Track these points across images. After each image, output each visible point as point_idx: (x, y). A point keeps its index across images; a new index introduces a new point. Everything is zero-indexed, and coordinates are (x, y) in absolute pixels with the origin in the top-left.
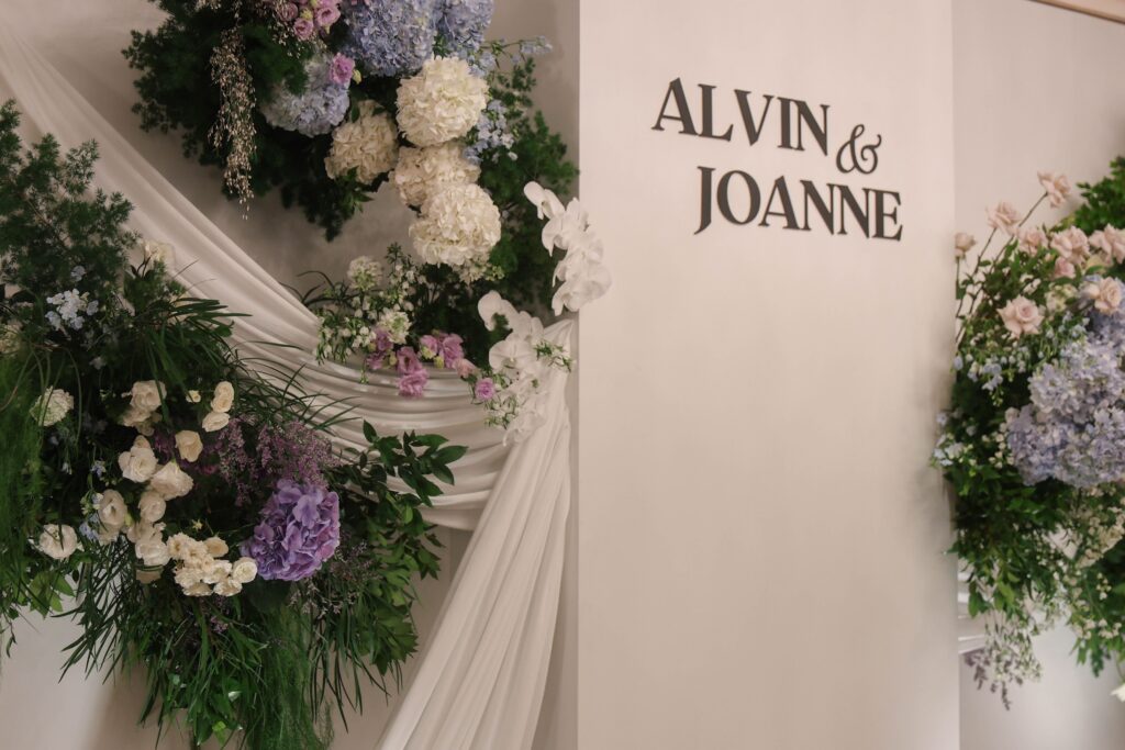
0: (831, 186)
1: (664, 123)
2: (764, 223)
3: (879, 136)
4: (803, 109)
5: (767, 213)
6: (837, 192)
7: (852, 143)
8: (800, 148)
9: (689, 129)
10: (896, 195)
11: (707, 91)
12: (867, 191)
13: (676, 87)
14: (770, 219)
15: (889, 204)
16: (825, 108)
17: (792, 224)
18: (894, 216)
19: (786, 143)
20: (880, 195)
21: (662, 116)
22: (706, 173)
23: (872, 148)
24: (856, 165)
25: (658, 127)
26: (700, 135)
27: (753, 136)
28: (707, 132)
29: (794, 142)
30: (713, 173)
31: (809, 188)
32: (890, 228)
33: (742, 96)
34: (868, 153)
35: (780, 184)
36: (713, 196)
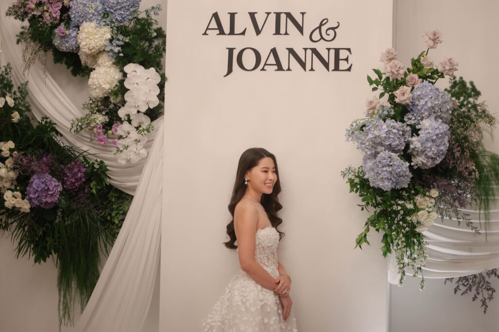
0: (306, 49)
1: (208, 32)
2: (263, 69)
3: (338, 22)
4: (289, 15)
5: (265, 64)
6: (309, 52)
7: (320, 28)
8: (286, 34)
9: (222, 32)
10: (349, 50)
11: (232, 16)
12: (329, 49)
13: (216, 16)
14: (266, 67)
15: (343, 54)
16: (303, 14)
17: (280, 68)
18: (347, 60)
19: (278, 32)
20: (337, 51)
21: (207, 29)
22: (231, 51)
23: (333, 29)
24: (322, 38)
25: (205, 34)
26: (228, 35)
27: (258, 32)
28: (232, 32)
29: (283, 31)
30: (234, 50)
31: (291, 51)
32: (343, 65)
33: (252, 15)
34: (331, 32)
35: (274, 51)
36: (234, 60)
